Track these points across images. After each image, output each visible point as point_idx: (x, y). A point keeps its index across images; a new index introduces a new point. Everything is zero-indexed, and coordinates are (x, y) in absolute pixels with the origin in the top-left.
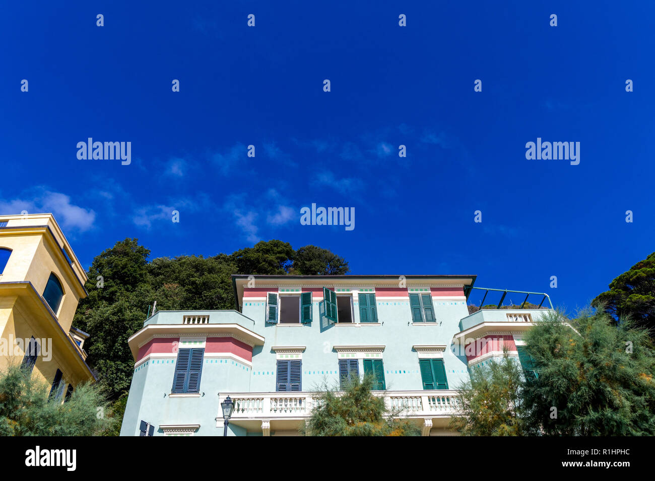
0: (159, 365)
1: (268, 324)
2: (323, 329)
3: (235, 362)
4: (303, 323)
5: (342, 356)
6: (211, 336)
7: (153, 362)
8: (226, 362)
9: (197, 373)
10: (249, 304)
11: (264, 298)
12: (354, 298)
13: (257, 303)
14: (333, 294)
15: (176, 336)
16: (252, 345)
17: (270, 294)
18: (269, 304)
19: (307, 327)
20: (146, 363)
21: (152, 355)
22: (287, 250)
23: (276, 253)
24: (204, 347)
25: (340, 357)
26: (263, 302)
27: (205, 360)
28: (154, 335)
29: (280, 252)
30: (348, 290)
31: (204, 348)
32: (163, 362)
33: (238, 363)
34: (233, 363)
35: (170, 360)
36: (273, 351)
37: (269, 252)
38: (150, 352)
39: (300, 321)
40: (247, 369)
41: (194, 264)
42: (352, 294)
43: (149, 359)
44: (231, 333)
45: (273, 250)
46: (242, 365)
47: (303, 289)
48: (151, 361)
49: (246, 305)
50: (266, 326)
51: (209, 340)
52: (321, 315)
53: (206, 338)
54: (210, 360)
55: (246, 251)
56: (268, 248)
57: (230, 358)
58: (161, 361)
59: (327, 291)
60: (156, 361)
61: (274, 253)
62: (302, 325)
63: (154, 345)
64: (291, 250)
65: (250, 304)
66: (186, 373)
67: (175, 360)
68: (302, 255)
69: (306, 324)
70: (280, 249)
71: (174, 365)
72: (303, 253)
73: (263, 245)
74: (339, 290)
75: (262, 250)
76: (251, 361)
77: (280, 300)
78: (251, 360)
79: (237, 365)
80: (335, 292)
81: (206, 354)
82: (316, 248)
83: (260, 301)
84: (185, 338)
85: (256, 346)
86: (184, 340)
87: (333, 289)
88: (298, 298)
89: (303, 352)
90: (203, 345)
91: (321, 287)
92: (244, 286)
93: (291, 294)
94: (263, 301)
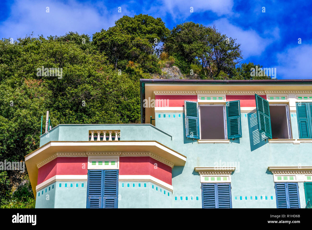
0: (67, 189)
1: (187, 140)
2: (254, 147)
3: (155, 186)
4: (230, 139)
5: (278, 179)
6: (125, 155)
7: (60, 185)
8: (145, 186)
9: (112, 198)
10: (162, 115)
11: (181, 109)
12: (291, 109)
13: (172, 114)
14: (266, 103)
15: (83, 155)
16: (172, 166)
17: (187, 103)
18: (187, 115)
19: (234, 145)
20: (51, 186)
21: (58, 177)
22: (160, 29)
23: (145, 33)
24: (118, 168)
25: (276, 180)
26: (180, 113)
27: (120, 184)
28: (57, 154)
29: (150, 32)
30: (284, 98)
31: (118, 170)
32: (72, 186)
33: (159, 187)
34: (153, 187)
35: (80, 184)
36: (196, 172)
37: (136, 31)
38: (55, 174)
39: (226, 136)
40: (168, 193)
41: (51, 51)
42: (288, 103)
43: (54, 181)
44: (148, 152)
45: (140, 29)
46: (163, 190)
47: (228, 97)
48: (57, 184)
49: (159, 116)
50: (185, 143)
51: (122, 160)
52: (251, 130)
53: (118, 157)
54: (126, 184)
55: (111, 33)
56: (134, 26)
57: (150, 181)
58: (69, 184)
59: (260, 100)
60: (63, 184)
61: (141, 33)
62: (228, 141)
63: (59, 165)
64: (164, 28)
65: (165, 116)
66: (100, 198)
67: (86, 184)
68: (179, 36)
69: (234, 140)
70: (149, 28)
71: (85, 190)
72: (180, 32)
73: (127, 22)
74: (272, 98)
75: (127, 29)
76: (171, 185)
77: (199, 111)
78: (170, 183)
79: (157, 189)
80: (268, 100)
81: (121, 177)
82: (198, 26)
83: (175, 112)
84: (94, 157)
85: (175, 166)
86: (94, 160)
87: (265, 97)
88: (222, 108)
89: (232, 174)
90: (115, 166)
91: (252, 93)
92: (154, 92)
93: (213, 103)
94: (179, 111)
